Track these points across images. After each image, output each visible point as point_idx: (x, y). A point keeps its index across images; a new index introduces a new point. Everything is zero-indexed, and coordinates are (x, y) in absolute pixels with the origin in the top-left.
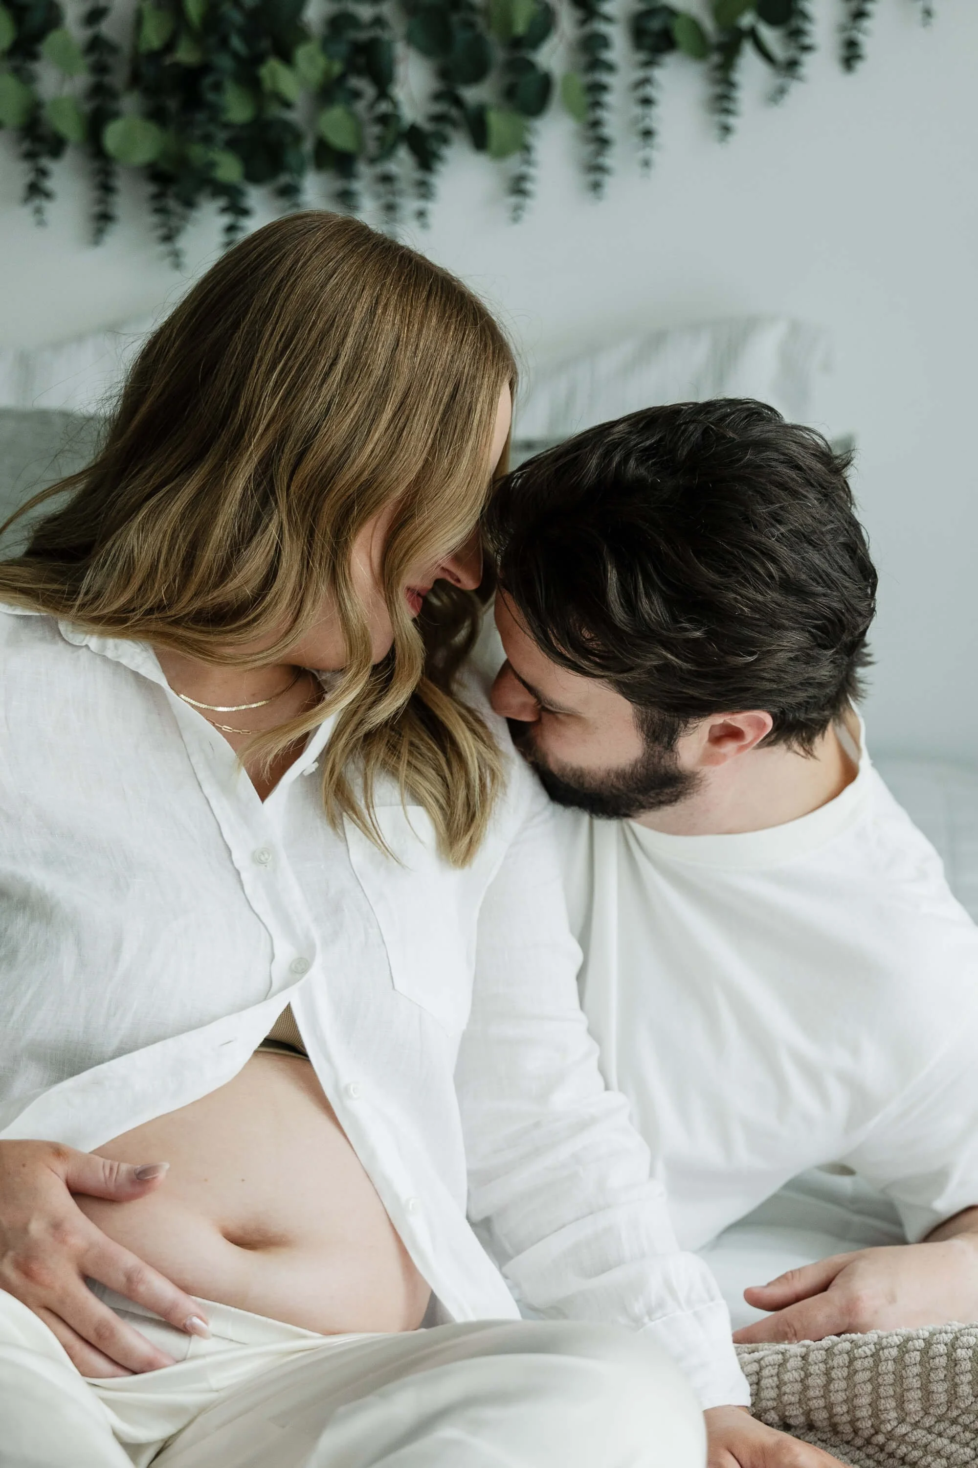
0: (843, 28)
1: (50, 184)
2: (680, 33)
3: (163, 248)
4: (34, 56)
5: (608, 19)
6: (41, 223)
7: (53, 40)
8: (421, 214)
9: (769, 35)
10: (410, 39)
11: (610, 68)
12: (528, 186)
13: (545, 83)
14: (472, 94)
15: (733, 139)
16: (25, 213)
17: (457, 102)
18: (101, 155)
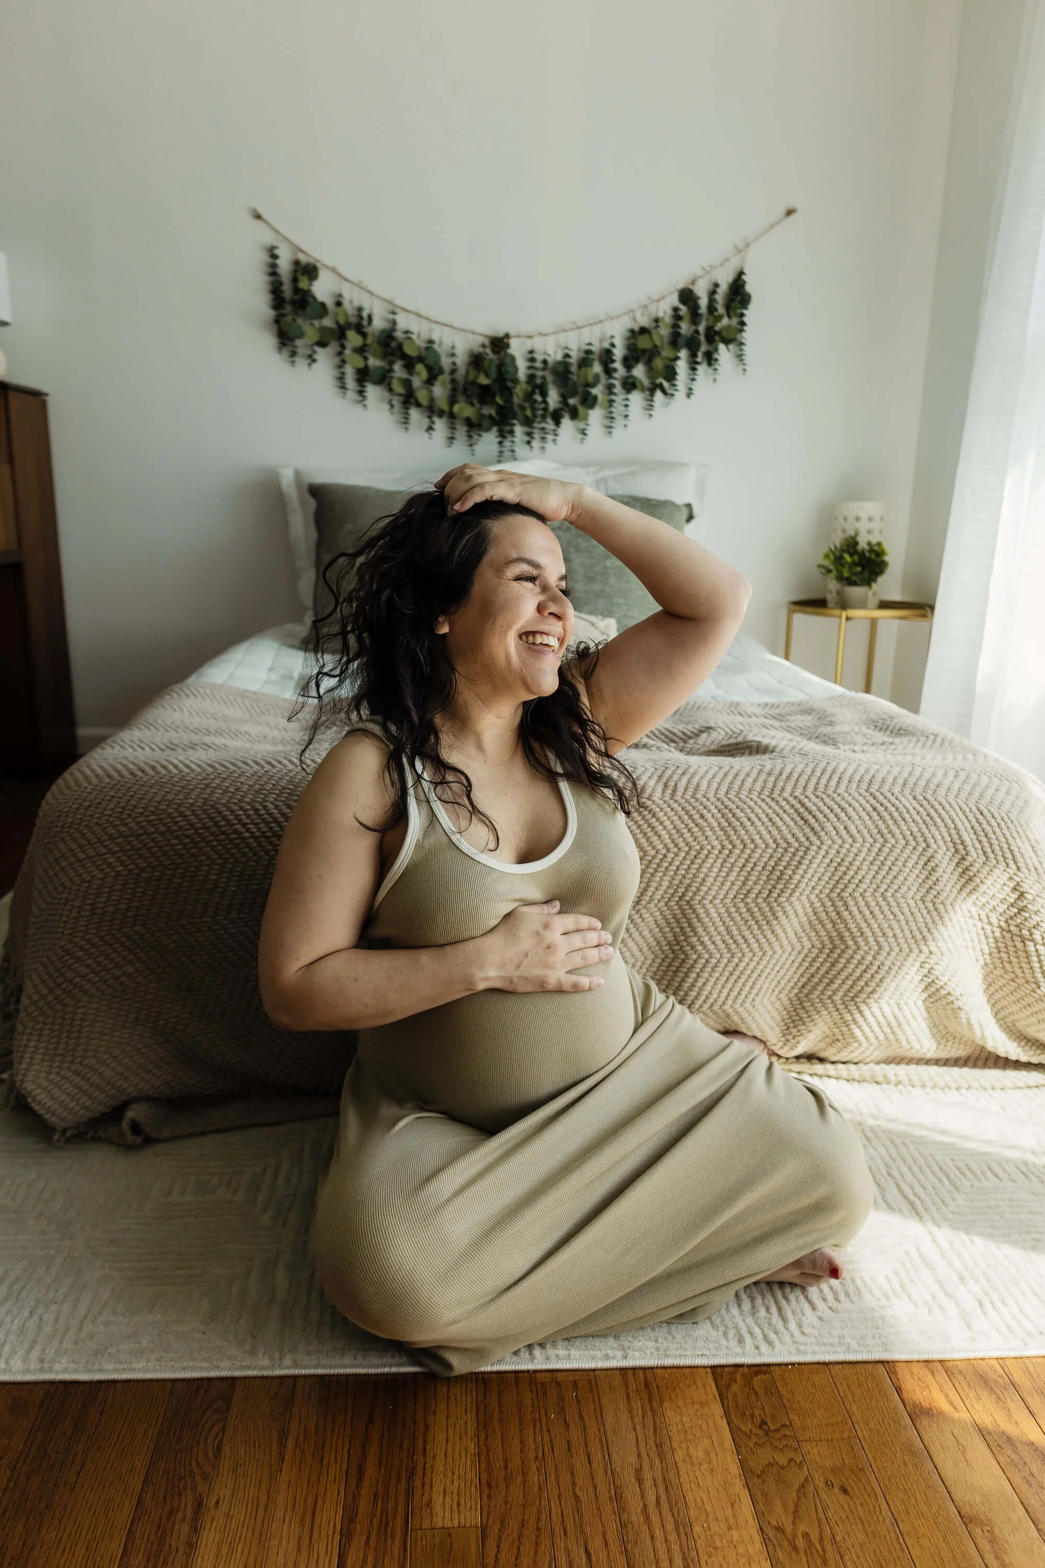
0: (687, 384)
1: (435, 426)
2: (638, 384)
3: (468, 448)
4: (432, 385)
5: (615, 379)
6: (430, 438)
7: (441, 378)
8: (554, 440)
9: (666, 384)
10: (554, 383)
11: (615, 394)
12: (587, 432)
13: (595, 398)
14: (572, 401)
15: (653, 419)
16: (426, 435)
17: (566, 404)
18: (452, 416)
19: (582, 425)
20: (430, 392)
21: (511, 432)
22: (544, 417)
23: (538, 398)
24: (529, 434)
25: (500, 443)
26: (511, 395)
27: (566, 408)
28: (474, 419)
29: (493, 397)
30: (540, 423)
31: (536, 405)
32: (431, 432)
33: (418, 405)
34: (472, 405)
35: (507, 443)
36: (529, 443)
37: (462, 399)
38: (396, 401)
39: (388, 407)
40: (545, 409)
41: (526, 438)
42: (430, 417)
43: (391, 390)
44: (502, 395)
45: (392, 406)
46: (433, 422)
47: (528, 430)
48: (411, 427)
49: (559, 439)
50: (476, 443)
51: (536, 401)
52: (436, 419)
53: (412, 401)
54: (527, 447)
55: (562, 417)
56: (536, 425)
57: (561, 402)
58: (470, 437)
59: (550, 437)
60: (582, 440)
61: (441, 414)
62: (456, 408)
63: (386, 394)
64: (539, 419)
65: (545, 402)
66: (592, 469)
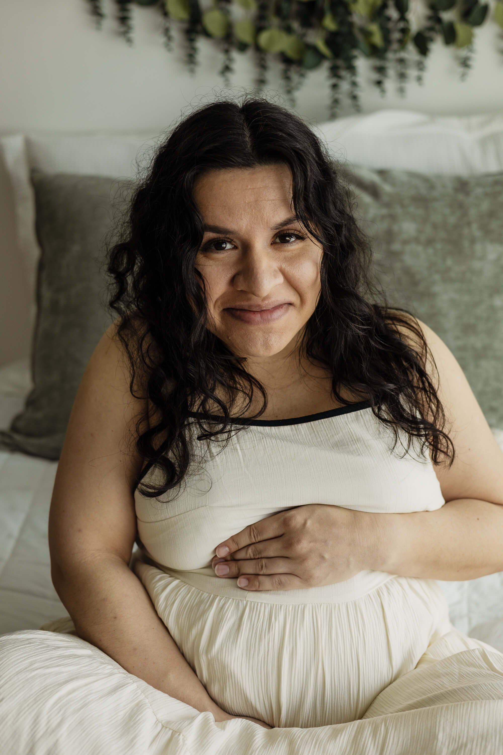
8: (419, 79)
12: (470, 63)
13: (484, 10)
14: (447, 16)
17: (439, 20)
18: (258, 49)
19: (463, 53)
20: (226, 13)
21: (351, 69)
22: (402, 43)
23: (393, 13)
24: (381, 70)
25: (335, 86)
26: (349, 13)
27: (437, 27)
28: (291, 53)
29: (321, 16)
30: (395, 51)
31: (391, 25)
32: (229, 75)
33: (207, 34)
34: (288, 30)
35: (345, 86)
36: (379, 83)
37: (275, 21)
38: (176, 33)
39: (162, 40)
40: (405, 31)
41: (375, 76)
42: (227, 52)
43: (166, 14)
44: (335, 15)
45: (169, 38)
46: (230, 60)
47: (377, 63)
48: (200, 70)
49: (427, 75)
50: (297, 88)
51: (389, 19)
52: (235, 55)
53: (199, 28)
54: (376, 91)
55: (431, 40)
56: (390, 55)
57: (430, 18)
58: (287, 78)
59: (412, 73)
60: (463, 76)
61: (243, 47)
62: (264, 38)
63: (160, 19)
64: (395, 46)
65: (403, 18)
66: (475, 120)
